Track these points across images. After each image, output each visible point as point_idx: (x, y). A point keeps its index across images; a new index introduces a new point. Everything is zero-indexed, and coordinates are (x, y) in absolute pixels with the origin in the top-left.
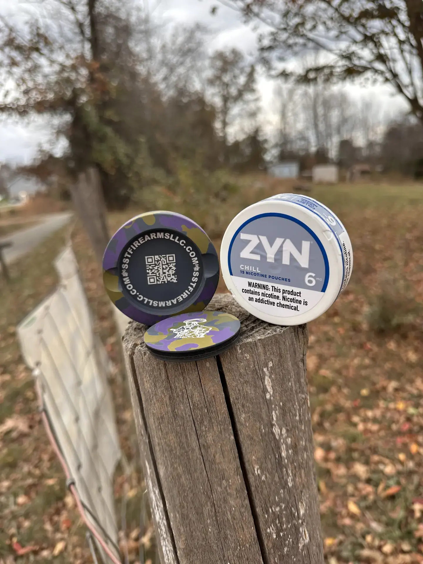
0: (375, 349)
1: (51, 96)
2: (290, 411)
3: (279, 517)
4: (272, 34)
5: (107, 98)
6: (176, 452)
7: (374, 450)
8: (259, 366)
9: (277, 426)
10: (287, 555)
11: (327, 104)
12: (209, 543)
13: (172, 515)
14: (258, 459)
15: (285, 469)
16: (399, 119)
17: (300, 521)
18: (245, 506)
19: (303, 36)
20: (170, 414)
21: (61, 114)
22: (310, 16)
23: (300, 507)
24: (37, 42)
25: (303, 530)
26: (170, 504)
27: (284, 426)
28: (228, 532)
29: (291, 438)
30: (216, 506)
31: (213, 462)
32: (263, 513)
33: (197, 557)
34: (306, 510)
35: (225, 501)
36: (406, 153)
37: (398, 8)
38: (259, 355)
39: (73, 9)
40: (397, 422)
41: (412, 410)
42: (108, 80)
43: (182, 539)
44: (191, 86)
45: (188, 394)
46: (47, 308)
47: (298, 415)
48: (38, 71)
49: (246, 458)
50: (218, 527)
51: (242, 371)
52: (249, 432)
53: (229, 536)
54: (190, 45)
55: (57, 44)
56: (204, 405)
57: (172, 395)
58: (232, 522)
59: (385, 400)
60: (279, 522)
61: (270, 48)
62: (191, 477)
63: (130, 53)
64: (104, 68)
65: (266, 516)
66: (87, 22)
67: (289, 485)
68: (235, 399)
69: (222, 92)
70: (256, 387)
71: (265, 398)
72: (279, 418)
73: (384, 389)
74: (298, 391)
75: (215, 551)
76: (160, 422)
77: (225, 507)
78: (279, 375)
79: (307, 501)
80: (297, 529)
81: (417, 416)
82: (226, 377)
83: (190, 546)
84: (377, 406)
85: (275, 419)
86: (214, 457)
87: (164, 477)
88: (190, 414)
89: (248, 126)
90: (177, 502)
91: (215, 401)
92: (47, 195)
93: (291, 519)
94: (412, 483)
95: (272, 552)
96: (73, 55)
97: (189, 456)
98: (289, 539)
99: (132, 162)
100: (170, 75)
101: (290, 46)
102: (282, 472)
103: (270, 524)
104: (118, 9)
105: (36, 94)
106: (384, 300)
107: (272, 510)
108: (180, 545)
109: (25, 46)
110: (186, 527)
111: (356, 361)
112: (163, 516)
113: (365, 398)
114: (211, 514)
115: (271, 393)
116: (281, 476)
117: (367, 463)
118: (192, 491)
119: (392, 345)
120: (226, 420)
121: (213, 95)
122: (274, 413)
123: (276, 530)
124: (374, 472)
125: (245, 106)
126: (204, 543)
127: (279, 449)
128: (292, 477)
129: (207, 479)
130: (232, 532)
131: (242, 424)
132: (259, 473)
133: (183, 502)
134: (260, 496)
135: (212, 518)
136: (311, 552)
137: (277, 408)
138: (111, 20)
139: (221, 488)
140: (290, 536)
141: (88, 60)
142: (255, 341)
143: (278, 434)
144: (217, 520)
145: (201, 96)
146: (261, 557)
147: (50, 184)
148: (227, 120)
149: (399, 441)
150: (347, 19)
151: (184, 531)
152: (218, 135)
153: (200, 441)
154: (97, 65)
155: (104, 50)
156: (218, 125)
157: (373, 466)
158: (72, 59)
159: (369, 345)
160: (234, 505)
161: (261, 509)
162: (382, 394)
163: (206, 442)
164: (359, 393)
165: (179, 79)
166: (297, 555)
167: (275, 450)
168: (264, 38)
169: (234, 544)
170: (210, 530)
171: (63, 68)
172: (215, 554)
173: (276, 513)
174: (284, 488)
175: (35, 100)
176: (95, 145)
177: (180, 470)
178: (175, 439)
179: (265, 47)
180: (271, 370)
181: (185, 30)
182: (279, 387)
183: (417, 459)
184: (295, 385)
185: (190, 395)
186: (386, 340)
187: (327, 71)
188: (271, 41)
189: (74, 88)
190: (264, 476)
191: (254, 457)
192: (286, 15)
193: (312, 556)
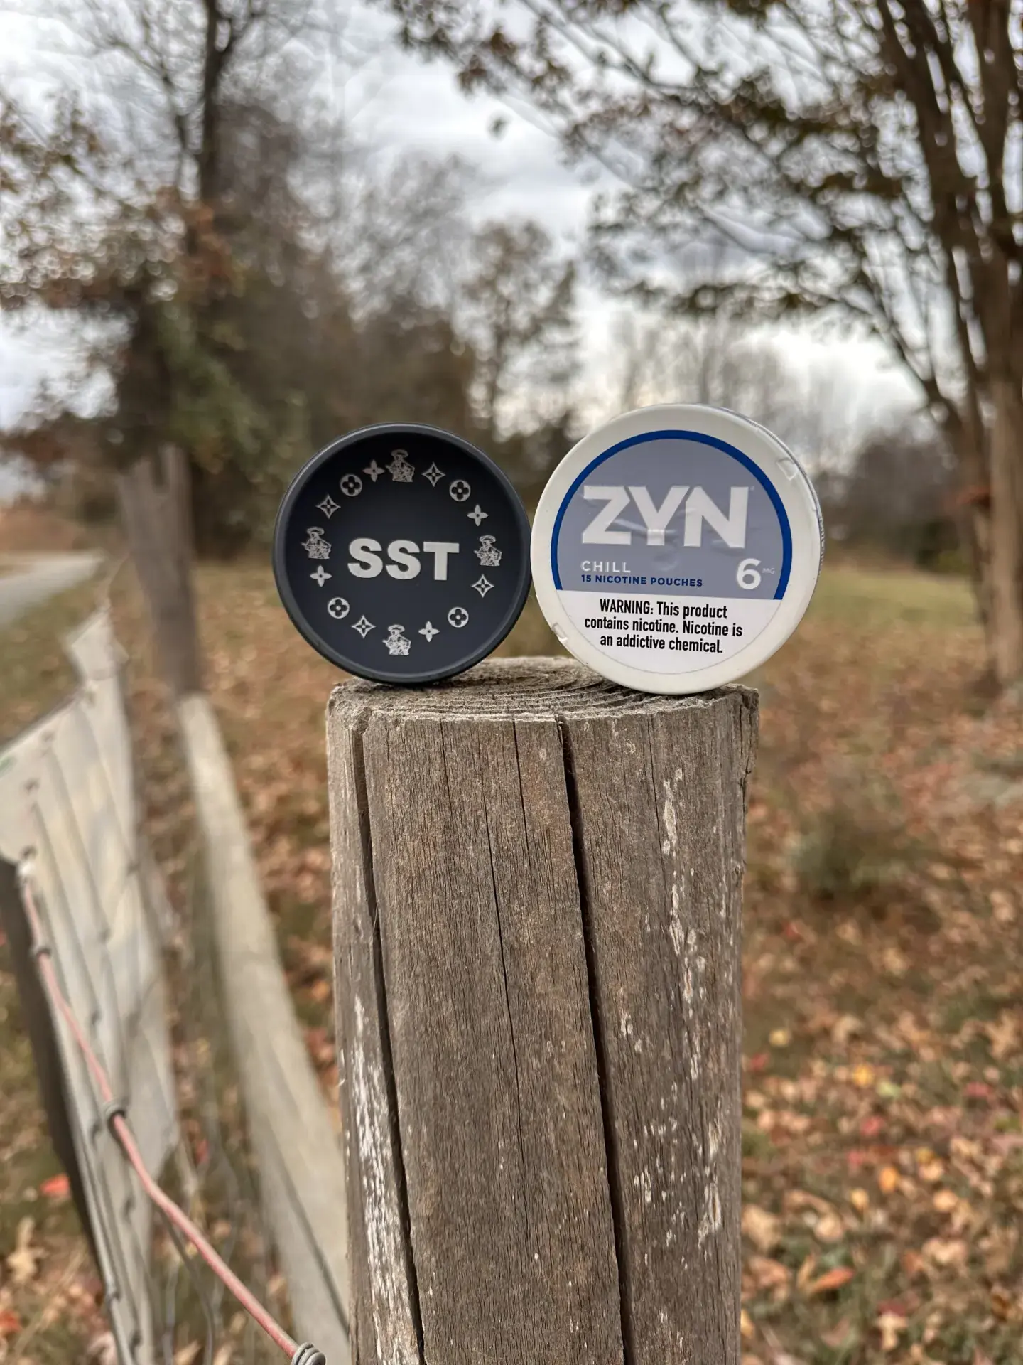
0: (811, 937)
1: (86, 272)
2: (709, 892)
3: (663, 1152)
4: (627, 197)
5: (222, 293)
6: (444, 964)
7: (795, 1179)
8: (655, 776)
9: (678, 924)
10: (672, 1251)
11: (732, 374)
12: (494, 1200)
13: (410, 1131)
14: (632, 996)
15: (686, 1033)
16: (891, 427)
17: (707, 1171)
18: (591, 1110)
19: (695, 210)
20: (441, 869)
21: (105, 318)
22: (712, 170)
23: (710, 1134)
24: (70, 144)
25: (711, 1195)
26: (409, 1103)
27: (693, 927)
28: (545, 1174)
29: (706, 958)
30: (522, 1107)
31: (530, 991)
32: (630, 1134)
33: (461, 1239)
34: (721, 1146)
35: (547, 1095)
36: (902, 506)
37: (909, 178)
38: (657, 749)
39: (167, 81)
40: (851, 1114)
41: (887, 1089)
42: (228, 251)
43: (428, 1193)
44: (424, 296)
45: (489, 822)
46: (48, 737)
47: (724, 907)
48: (62, 210)
49: (605, 989)
50: (521, 1160)
51: (616, 780)
52: (617, 927)
53: (545, 1186)
54: (432, 200)
55: (118, 156)
56: (524, 851)
57: (452, 820)
58: (557, 1148)
59: (827, 1058)
60: (662, 1165)
61: (617, 228)
62: (472, 1026)
63: (290, 200)
64: (224, 224)
65: (635, 1144)
66: (197, 114)
67: (693, 1077)
68: (594, 843)
69: (494, 318)
70: (642, 822)
71: (659, 852)
72: (684, 905)
73: (827, 1032)
74: (729, 852)
75: (507, 1223)
76: (412, 889)
77: (544, 1110)
78: (695, 805)
79: (726, 1124)
80: (698, 1191)
81: (900, 1103)
82: (579, 789)
83: (447, 1209)
84: (808, 1073)
85: (675, 904)
86: (532, 979)
87: (403, 1031)
88: (488, 868)
89: (549, 403)
90: (429, 1095)
91: (549, 843)
92: (48, 505)
93: (687, 1161)
94: (880, 1264)
95: (640, 1237)
96: (153, 184)
97: (474, 974)
98: (680, 1212)
99: (266, 451)
100: (377, 263)
101: (662, 230)
102: (679, 1038)
103: (641, 1165)
104: (274, 98)
105: (51, 263)
106: (837, 823)
107: (649, 1131)
108: (420, 1207)
109: (39, 148)
110: (444, 1158)
111: (765, 963)
112: (385, 1137)
113: (780, 1051)
114: (508, 1125)
115: (674, 842)
116: (676, 1049)
117: (775, 1208)
118: (469, 1066)
119: (849, 932)
120: (570, 889)
121: (473, 322)
122: (674, 890)
123: (653, 1183)
124: (791, 1231)
125: (545, 357)
126: (482, 1201)
127: (679, 980)
128: (700, 1056)
129: (508, 1036)
130: (554, 1175)
131: (603, 906)
132: (629, 1032)
133: (444, 1094)
134: (627, 1091)
135: (510, 1137)
136: (722, 1256)
137: (683, 880)
138: (254, 120)
139: (540, 1061)
140: (683, 1205)
141: (187, 202)
142: (652, 716)
143: (680, 944)
144: (520, 1143)
145: (445, 318)
146: (614, 1247)
147: (54, 482)
148: (500, 384)
149: (856, 1158)
150: (797, 188)
151: (437, 1171)
152: (476, 415)
153: (505, 935)
154: (208, 215)
155: (228, 184)
156: (478, 392)
157: (790, 1219)
158: (149, 193)
159: (795, 927)
160: (567, 1106)
161: (626, 1123)
162: (821, 1045)
163: (518, 940)
164: (766, 1040)
165: (399, 274)
166: (691, 1255)
167: (669, 979)
168: (605, 205)
169: (555, 1205)
170: (501, 1167)
171: (126, 211)
172: (506, 1231)
173: (657, 1139)
174: (680, 1081)
175: (46, 276)
176: (181, 398)
177: (448, 1009)
178: (443, 930)
179: (604, 223)
180: (679, 788)
181: (424, 165)
182: (692, 831)
183: (894, 1205)
184: (725, 836)
185: (494, 825)
186: (837, 917)
187: (741, 295)
188: (619, 212)
189: (146, 261)
190: (640, 1041)
191: (621, 991)
192: (659, 159)
193: (724, 1266)
